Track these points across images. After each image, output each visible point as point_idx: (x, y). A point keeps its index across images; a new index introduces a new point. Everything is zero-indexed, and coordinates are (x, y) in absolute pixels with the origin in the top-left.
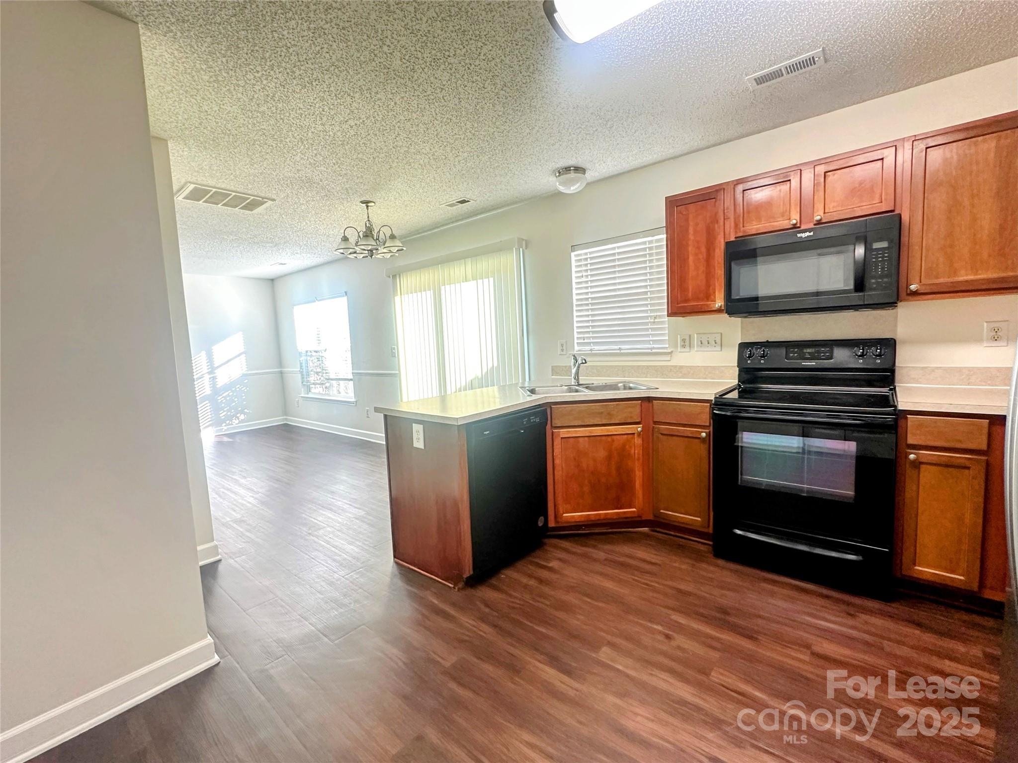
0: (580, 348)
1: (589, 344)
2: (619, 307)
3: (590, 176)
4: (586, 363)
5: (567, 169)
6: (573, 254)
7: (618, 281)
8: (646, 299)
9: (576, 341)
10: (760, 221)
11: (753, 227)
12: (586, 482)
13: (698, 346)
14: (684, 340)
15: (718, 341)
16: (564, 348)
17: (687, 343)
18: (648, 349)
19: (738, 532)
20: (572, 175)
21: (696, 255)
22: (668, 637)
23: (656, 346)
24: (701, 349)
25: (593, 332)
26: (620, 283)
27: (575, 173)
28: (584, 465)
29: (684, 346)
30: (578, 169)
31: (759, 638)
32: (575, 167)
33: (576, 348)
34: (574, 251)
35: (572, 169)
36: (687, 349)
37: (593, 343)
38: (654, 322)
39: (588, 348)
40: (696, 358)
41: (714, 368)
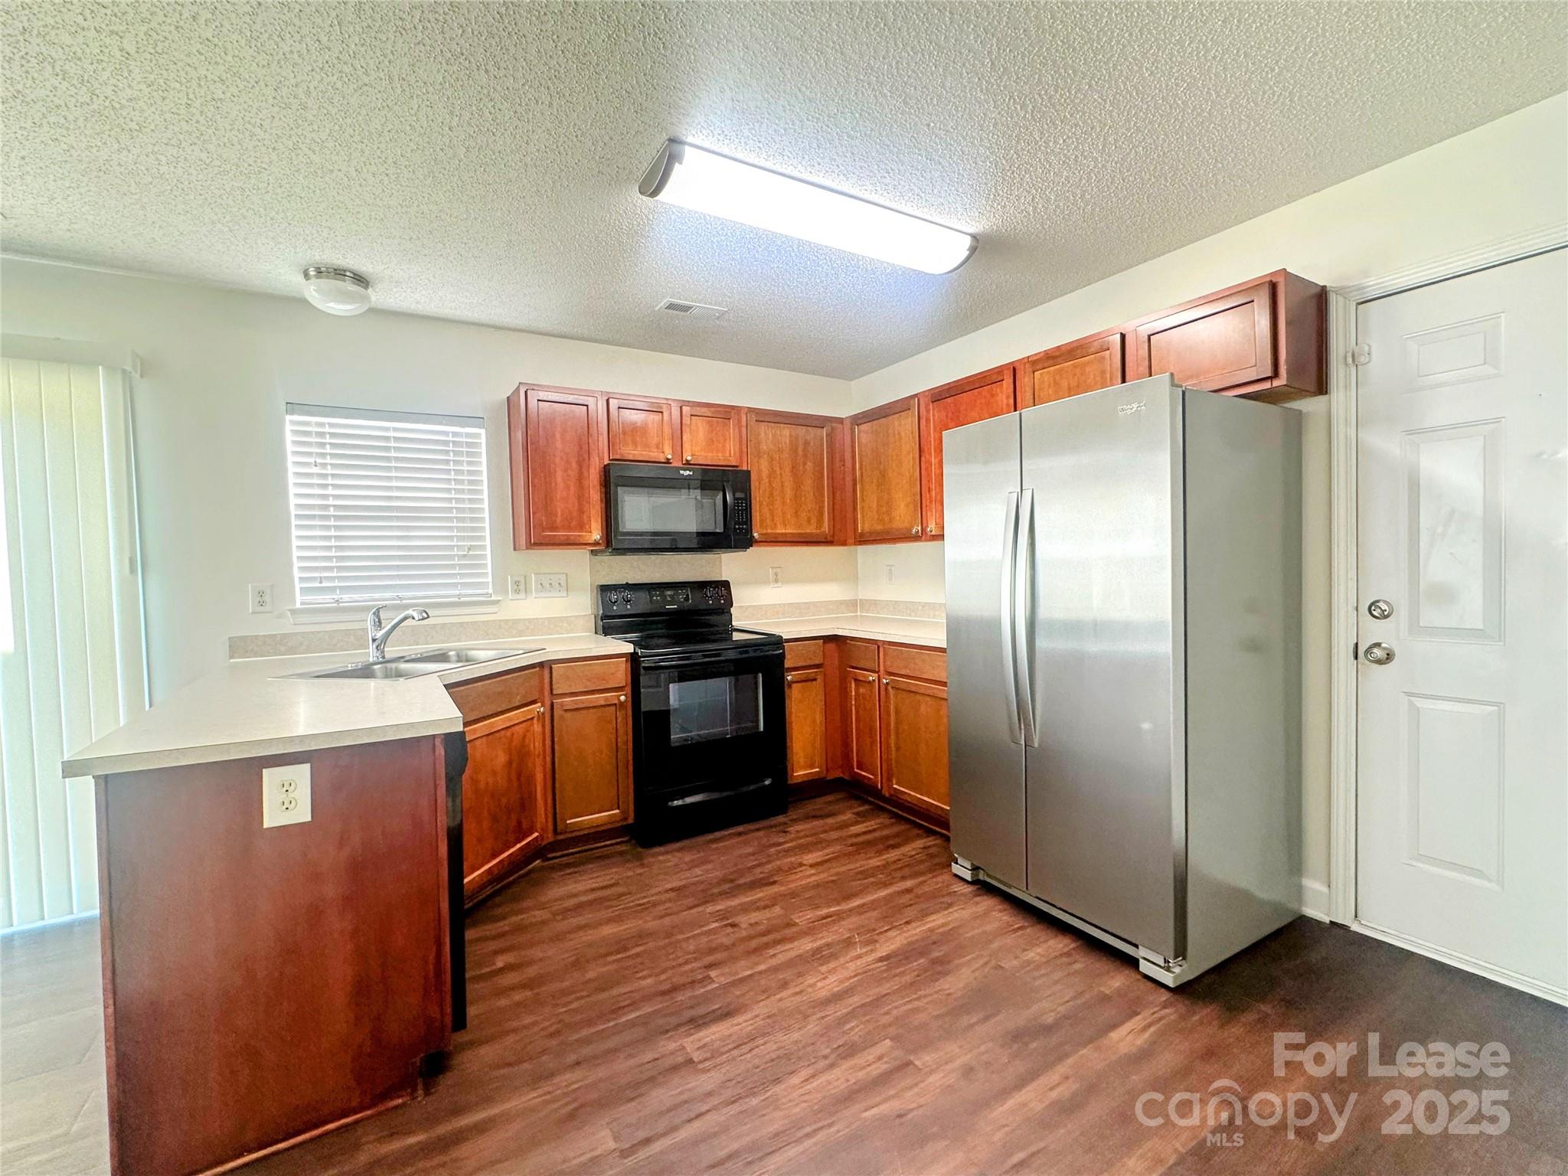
0: (309, 598)
1: (332, 589)
2: (399, 528)
3: (377, 297)
4: (428, 617)
5: (339, 273)
6: (288, 418)
7: (394, 484)
8: (450, 519)
9: (298, 585)
10: (636, 446)
11: (630, 452)
12: (486, 814)
13: (536, 590)
14: (517, 583)
15: (563, 583)
16: (267, 598)
17: (522, 587)
18: (454, 596)
19: (676, 803)
20: (350, 287)
21: (566, 470)
22: (733, 925)
23: (463, 592)
24: (542, 594)
25: (340, 568)
26: (398, 488)
27: (354, 283)
28: (482, 785)
29: (517, 591)
30: (360, 280)
31: (776, 879)
32: (354, 274)
33: (298, 598)
34: (291, 414)
35: (348, 274)
36: (522, 595)
37: (341, 588)
38: (464, 556)
39: (328, 598)
40: (533, 607)
41: (561, 619)
